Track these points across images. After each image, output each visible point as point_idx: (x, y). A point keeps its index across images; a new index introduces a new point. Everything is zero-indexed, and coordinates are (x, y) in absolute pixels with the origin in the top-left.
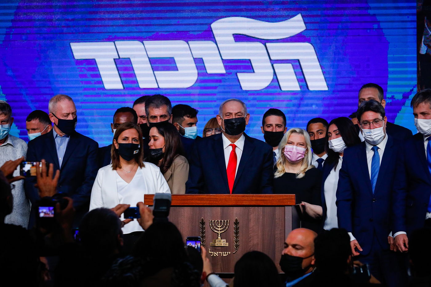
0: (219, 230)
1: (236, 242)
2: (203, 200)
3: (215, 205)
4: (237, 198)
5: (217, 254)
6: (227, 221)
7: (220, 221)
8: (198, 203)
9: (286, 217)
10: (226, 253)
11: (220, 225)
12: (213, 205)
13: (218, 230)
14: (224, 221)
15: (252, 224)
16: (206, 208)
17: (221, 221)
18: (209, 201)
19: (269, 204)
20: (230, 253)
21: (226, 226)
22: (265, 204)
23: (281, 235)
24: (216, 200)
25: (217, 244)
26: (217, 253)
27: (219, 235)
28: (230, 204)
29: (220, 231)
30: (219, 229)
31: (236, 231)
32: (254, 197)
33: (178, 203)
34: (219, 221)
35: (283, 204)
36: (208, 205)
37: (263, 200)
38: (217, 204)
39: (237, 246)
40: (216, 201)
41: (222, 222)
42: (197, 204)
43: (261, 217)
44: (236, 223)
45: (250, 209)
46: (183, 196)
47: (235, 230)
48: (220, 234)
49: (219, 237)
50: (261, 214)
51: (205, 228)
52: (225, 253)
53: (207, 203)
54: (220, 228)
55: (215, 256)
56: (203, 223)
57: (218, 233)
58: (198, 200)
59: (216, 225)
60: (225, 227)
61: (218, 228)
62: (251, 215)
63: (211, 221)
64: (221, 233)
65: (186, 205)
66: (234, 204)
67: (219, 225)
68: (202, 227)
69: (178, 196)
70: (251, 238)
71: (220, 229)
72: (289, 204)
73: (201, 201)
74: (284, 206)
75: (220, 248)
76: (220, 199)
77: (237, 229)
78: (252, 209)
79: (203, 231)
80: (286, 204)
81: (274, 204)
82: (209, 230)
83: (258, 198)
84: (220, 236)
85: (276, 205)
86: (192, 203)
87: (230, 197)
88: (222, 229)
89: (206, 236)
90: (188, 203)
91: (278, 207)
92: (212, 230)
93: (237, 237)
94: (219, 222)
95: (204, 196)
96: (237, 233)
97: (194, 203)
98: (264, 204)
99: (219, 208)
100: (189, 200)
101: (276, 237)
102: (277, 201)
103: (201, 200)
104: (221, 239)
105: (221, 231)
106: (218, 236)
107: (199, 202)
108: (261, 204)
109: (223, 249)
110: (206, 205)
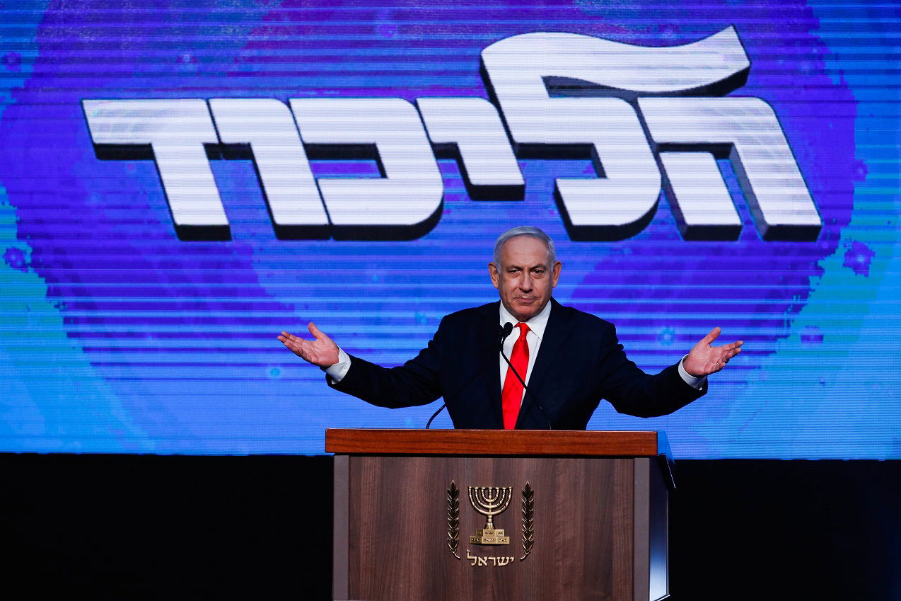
0: (490, 508)
1: (527, 536)
2: (454, 443)
3: (481, 453)
4: (530, 439)
5: (484, 562)
6: (508, 489)
7: (492, 490)
8: (443, 449)
9: (636, 482)
10: (505, 560)
11: (492, 498)
12: (476, 453)
13: (487, 509)
14: (500, 489)
15: (561, 496)
16: (461, 460)
17: (494, 489)
18: (467, 445)
19: (600, 453)
20: (513, 558)
21: (504, 499)
22: (591, 453)
23: (626, 522)
24: (483, 442)
25: (486, 539)
26: (486, 558)
27: (490, 520)
28: (514, 451)
29: (492, 511)
30: (490, 506)
31: (527, 511)
32: (568, 436)
33: (401, 449)
34: (488, 489)
35: (631, 453)
36: (465, 452)
37: (587, 444)
38: (485, 451)
39: (528, 544)
40: (483, 444)
41: (496, 490)
42: (441, 452)
43: (582, 481)
44: (528, 493)
45: (558, 462)
46: (411, 433)
47: (524, 510)
48: (491, 517)
49: (489, 524)
50: (583, 473)
51: (458, 503)
52: (503, 558)
53: (463, 449)
54: (492, 503)
55: (480, 564)
56: (454, 493)
57: (487, 515)
58: (445, 442)
59: (483, 498)
60: (503, 502)
61: (488, 503)
62: (559, 475)
63: (472, 489)
64: (493, 516)
65: (418, 452)
66: (523, 450)
67: (490, 497)
68: (453, 501)
69: (401, 434)
70: (559, 526)
71: (493, 506)
72: (643, 451)
73: (450, 444)
74: (632, 457)
75: (491, 548)
76: (493, 440)
77: (529, 506)
78: (561, 462)
79: (453, 510)
80: (636, 453)
81: (610, 454)
82: (468, 507)
83: (576, 439)
84: (493, 522)
85: (616, 454)
86: (431, 449)
87: (515, 436)
88: (495, 506)
89: (461, 522)
90: (421, 449)
91: (619, 460)
92: (474, 508)
93: (528, 525)
94: (490, 491)
95: (457, 434)
96: (528, 516)
97: (434, 449)
98: (588, 453)
99: (490, 460)
100: (425, 442)
101: (614, 524)
102: (619, 445)
103: (451, 442)
104: (495, 528)
105: (493, 510)
106: (488, 522)
107: (446, 446)
108: (582, 452)
109: (498, 549)
110: (461, 452)
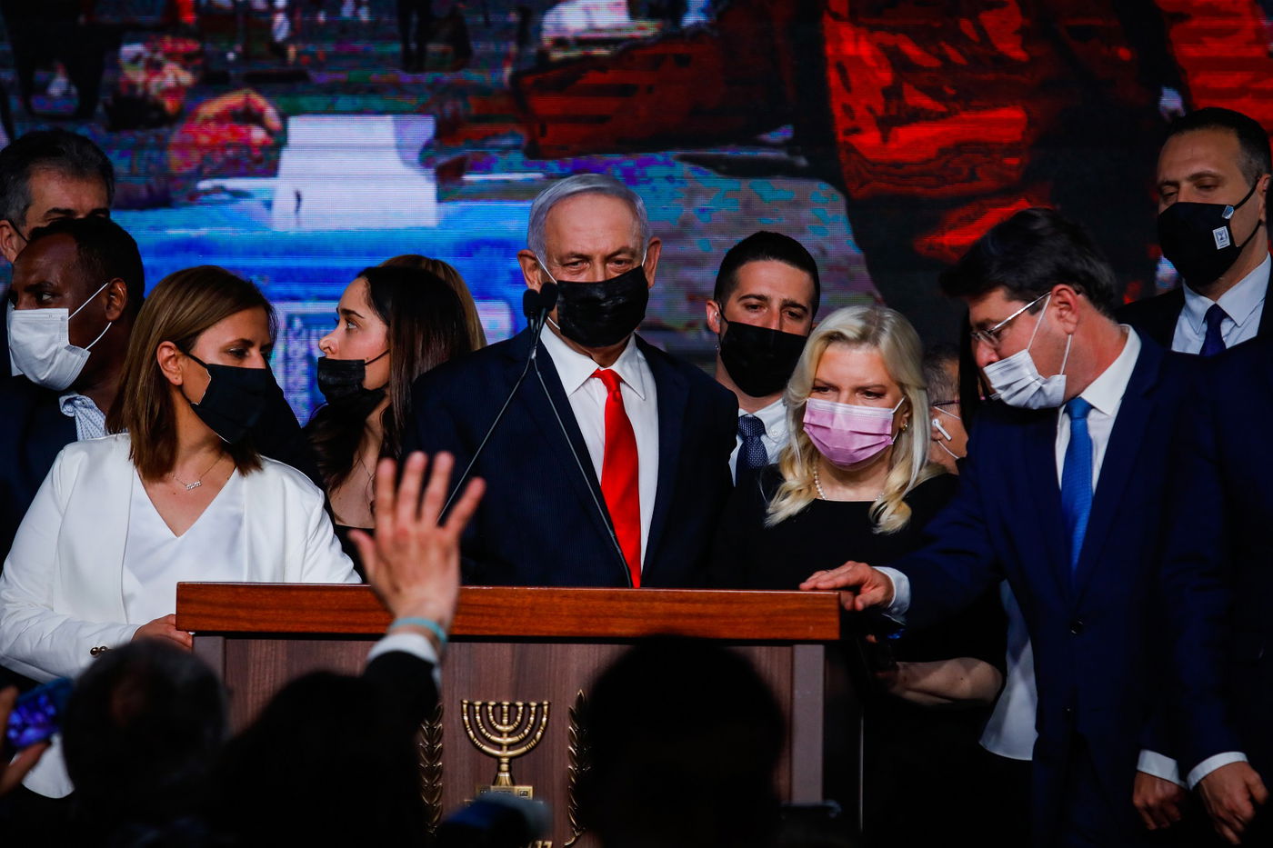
0: (505, 743)
3: (487, 632)
4: (586, 606)
6: (540, 706)
7: (509, 706)
9: (796, 692)
10: (534, 846)
11: (509, 724)
12: (477, 633)
13: (499, 746)
14: (524, 706)
17: (512, 706)
20: (549, 843)
21: (533, 726)
24: (491, 611)
27: (505, 767)
28: (553, 629)
29: (508, 749)
30: (506, 740)
31: (579, 749)
32: (661, 600)
33: (326, 624)
34: (502, 706)
35: (787, 635)
36: (457, 632)
38: (496, 629)
40: (491, 616)
41: (517, 707)
46: (348, 594)
47: (573, 747)
48: (505, 760)
49: (502, 775)
51: (440, 734)
54: (510, 734)
57: (498, 758)
59: (490, 722)
60: (530, 732)
61: (500, 734)
63: (469, 705)
64: (511, 758)
67: (505, 721)
68: (431, 729)
71: (510, 740)
72: (812, 632)
74: (790, 643)
76: (512, 608)
79: (432, 746)
80: (798, 634)
81: (745, 636)
82: (461, 742)
83: (678, 607)
84: (510, 770)
85: (757, 637)
87: (556, 600)
88: (516, 739)
89: (447, 769)
90: (368, 624)
91: (764, 649)
92: (473, 743)
94: (506, 709)
99: (506, 648)
102: (761, 619)
104: (514, 784)
105: (511, 746)
106: (499, 770)
